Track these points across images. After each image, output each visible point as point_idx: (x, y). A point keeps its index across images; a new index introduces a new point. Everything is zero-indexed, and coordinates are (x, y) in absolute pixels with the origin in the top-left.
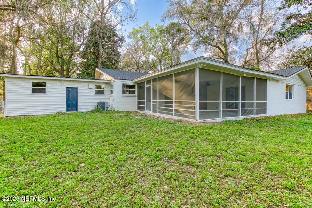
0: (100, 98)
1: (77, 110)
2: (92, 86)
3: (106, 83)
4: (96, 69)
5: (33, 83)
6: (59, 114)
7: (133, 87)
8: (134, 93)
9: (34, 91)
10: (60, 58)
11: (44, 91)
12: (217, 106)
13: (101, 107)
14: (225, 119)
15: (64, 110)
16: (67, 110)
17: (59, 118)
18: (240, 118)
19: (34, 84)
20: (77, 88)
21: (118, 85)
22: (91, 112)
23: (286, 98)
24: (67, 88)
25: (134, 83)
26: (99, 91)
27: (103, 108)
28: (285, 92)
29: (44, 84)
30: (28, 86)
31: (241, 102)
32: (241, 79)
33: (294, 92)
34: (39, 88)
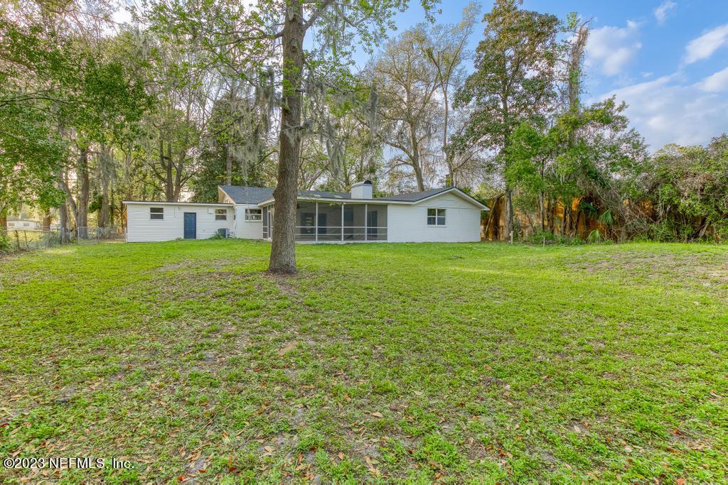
0: (222, 224)
1: (195, 238)
2: (212, 211)
3: (229, 207)
4: (219, 187)
5: (151, 209)
6: (179, 239)
7: (259, 212)
8: (260, 219)
9: (153, 217)
10: (166, 158)
11: (161, 217)
12: (312, 231)
13: (222, 234)
14: (320, 242)
15: (182, 237)
16: (185, 237)
17: (179, 243)
18: (342, 242)
19: (153, 210)
20: (195, 213)
21: (241, 209)
22: (211, 239)
23: (428, 224)
24: (185, 213)
25: (260, 206)
26: (221, 216)
27: (224, 236)
28: (425, 216)
29: (161, 210)
30: (146, 212)
31: (343, 227)
32: (343, 207)
33: (449, 216)
34: (157, 214)
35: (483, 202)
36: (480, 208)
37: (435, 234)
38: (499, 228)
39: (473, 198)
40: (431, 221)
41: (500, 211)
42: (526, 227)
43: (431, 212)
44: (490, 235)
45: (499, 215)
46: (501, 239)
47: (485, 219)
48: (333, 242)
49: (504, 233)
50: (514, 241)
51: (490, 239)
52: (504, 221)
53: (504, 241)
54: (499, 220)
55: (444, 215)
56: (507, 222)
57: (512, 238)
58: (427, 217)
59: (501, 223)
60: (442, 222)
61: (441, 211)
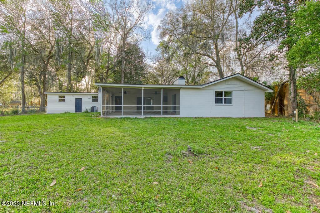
1: (81, 111)
2: (90, 97)
9: (60, 100)
11: (64, 100)
13: (92, 110)
14: (125, 117)
15: (74, 112)
18: (143, 116)
19: (60, 97)
20: (81, 98)
24: (76, 98)
26: (95, 100)
28: (213, 97)
29: (64, 97)
30: (57, 98)
31: (143, 106)
32: (143, 90)
33: (234, 97)
34: (62, 99)
35: (269, 87)
36: (264, 90)
37: (223, 110)
38: (284, 106)
39: (261, 84)
40: (218, 101)
41: (285, 93)
42: (310, 106)
43: (219, 94)
44: (276, 111)
45: (284, 96)
46: (286, 115)
47: (269, 99)
48: (134, 116)
49: (289, 110)
50: (299, 117)
51: (276, 115)
52: (288, 101)
53: (289, 117)
54: (284, 100)
55: (231, 96)
56: (291, 102)
57: (297, 116)
58: (214, 98)
59: (286, 102)
60: (228, 101)
61: (228, 93)
